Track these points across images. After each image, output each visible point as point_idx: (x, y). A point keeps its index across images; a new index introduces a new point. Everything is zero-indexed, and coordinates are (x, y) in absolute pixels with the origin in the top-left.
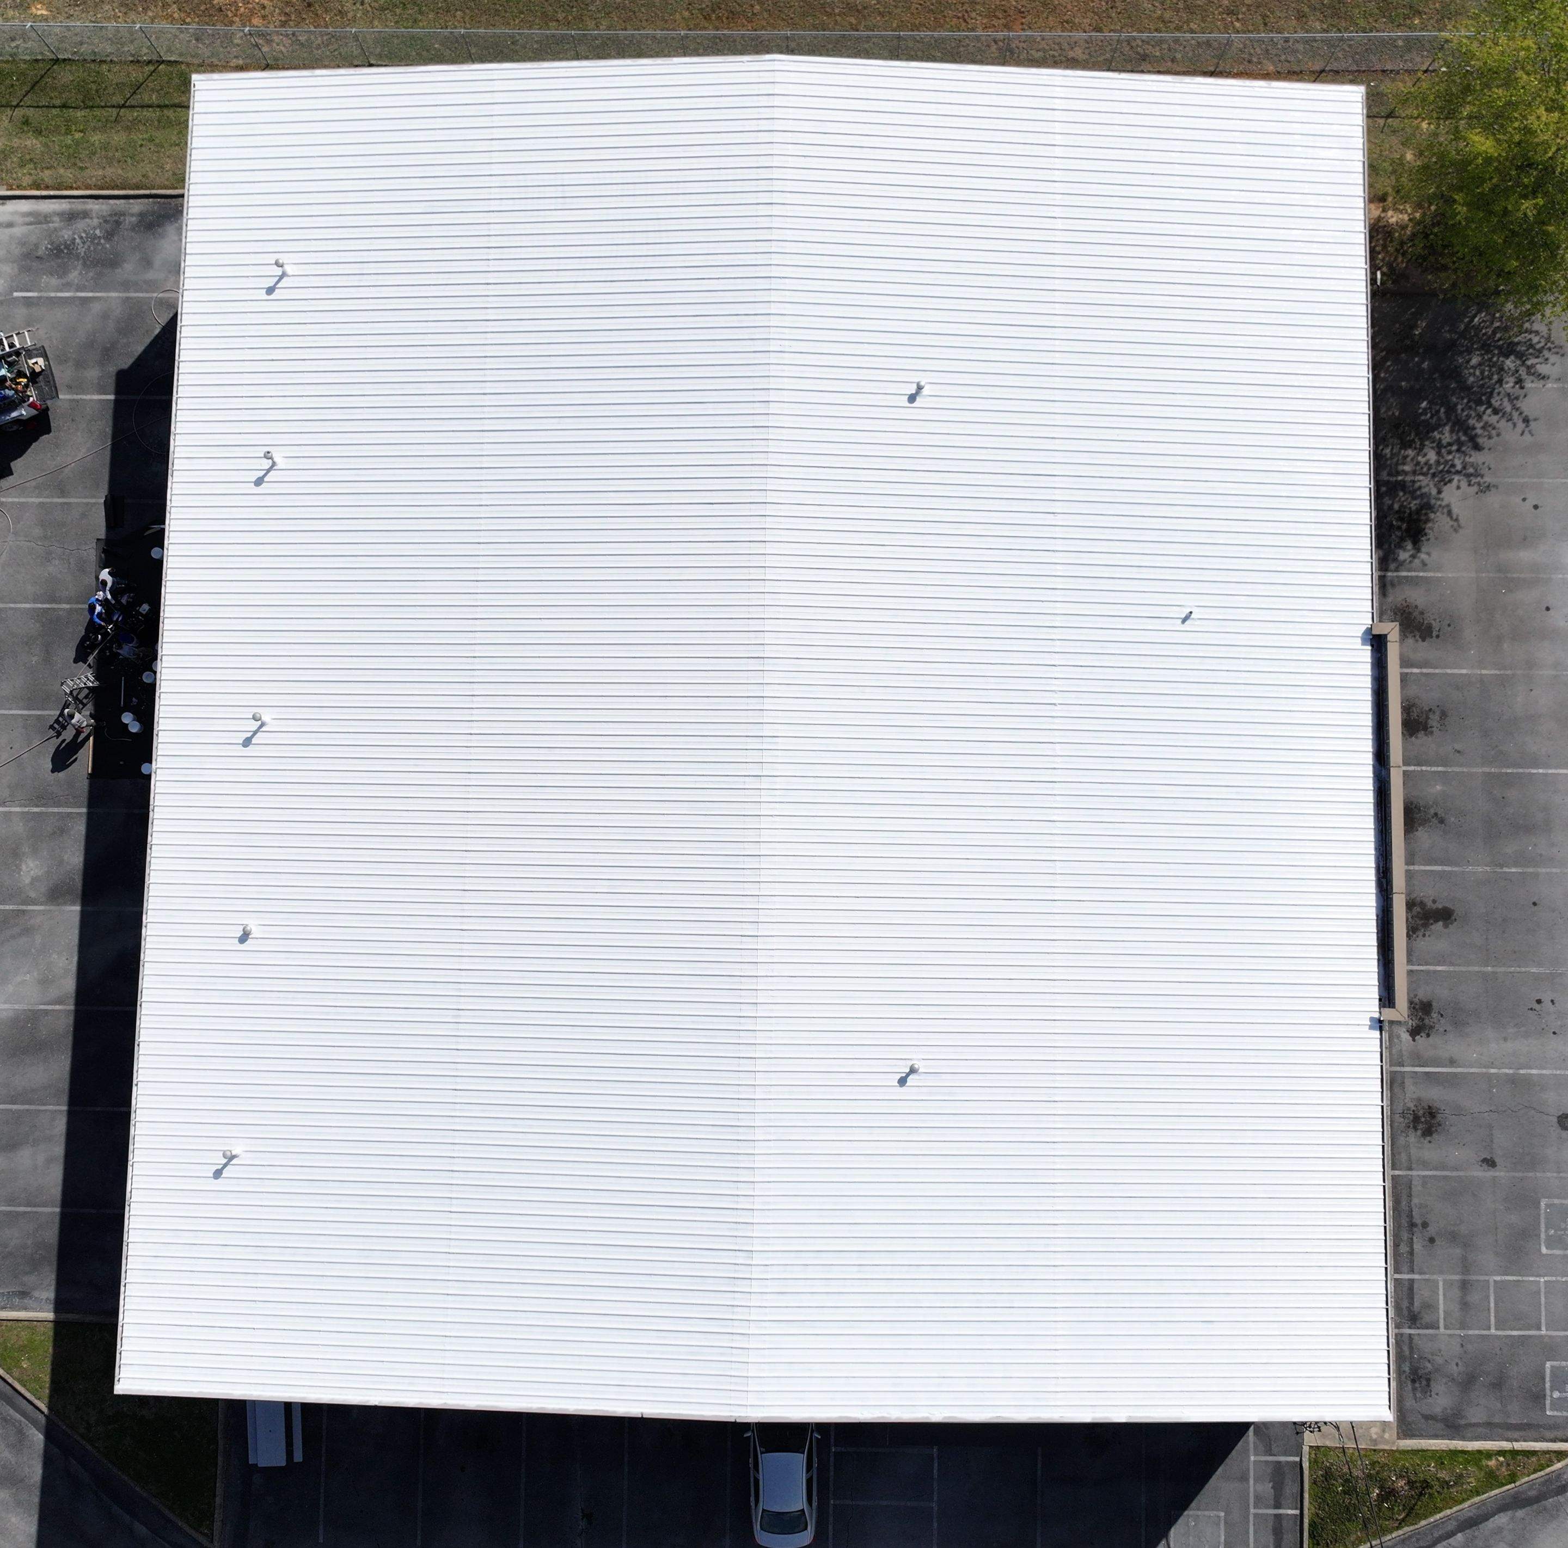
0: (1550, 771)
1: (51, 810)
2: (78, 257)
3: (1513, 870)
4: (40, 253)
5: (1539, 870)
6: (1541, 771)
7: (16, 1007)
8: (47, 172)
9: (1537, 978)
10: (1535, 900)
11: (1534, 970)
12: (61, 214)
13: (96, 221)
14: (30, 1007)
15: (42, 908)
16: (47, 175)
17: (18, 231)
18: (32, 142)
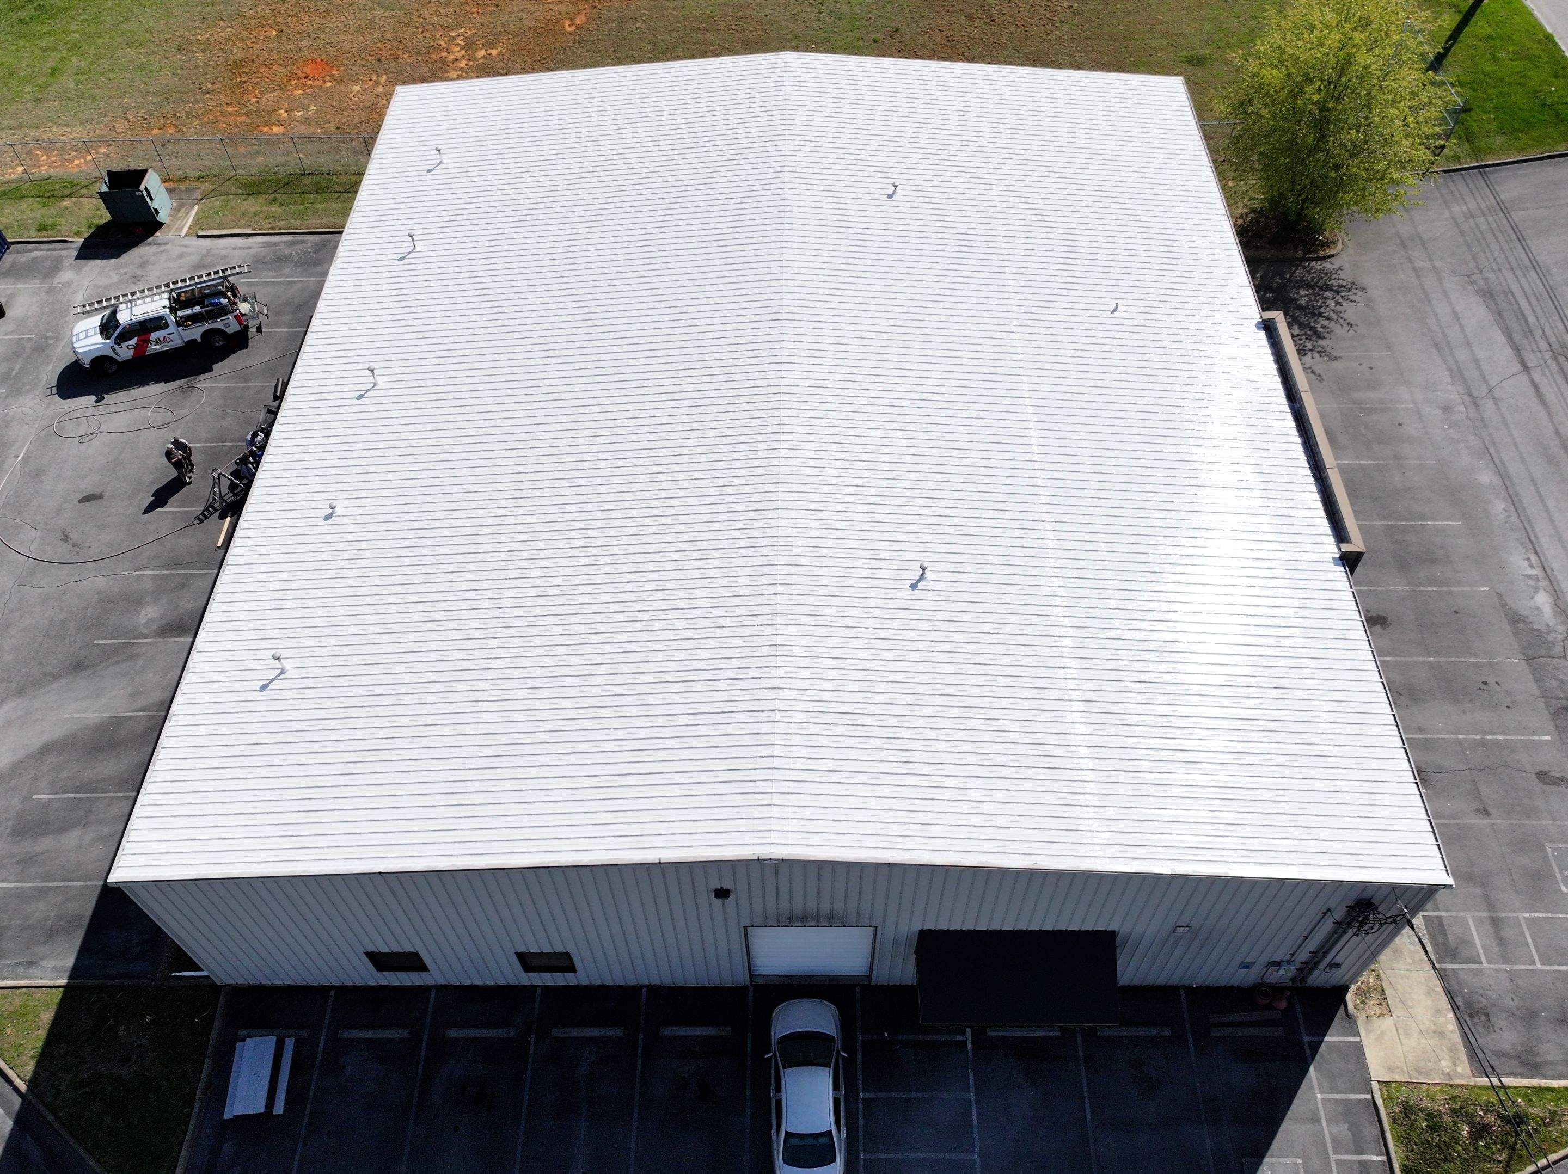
0: (1437, 523)
1: (179, 572)
2: (292, 262)
3: (1429, 589)
4: (266, 260)
5: (1452, 589)
6: (1429, 523)
7: (104, 715)
8: (282, 222)
9: (1477, 666)
10: (1455, 608)
11: (1472, 660)
12: (285, 242)
13: (309, 245)
14: (117, 715)
15: (150, 640)
16: (281, 224)
17: (253, 251)
18: (275, 209)
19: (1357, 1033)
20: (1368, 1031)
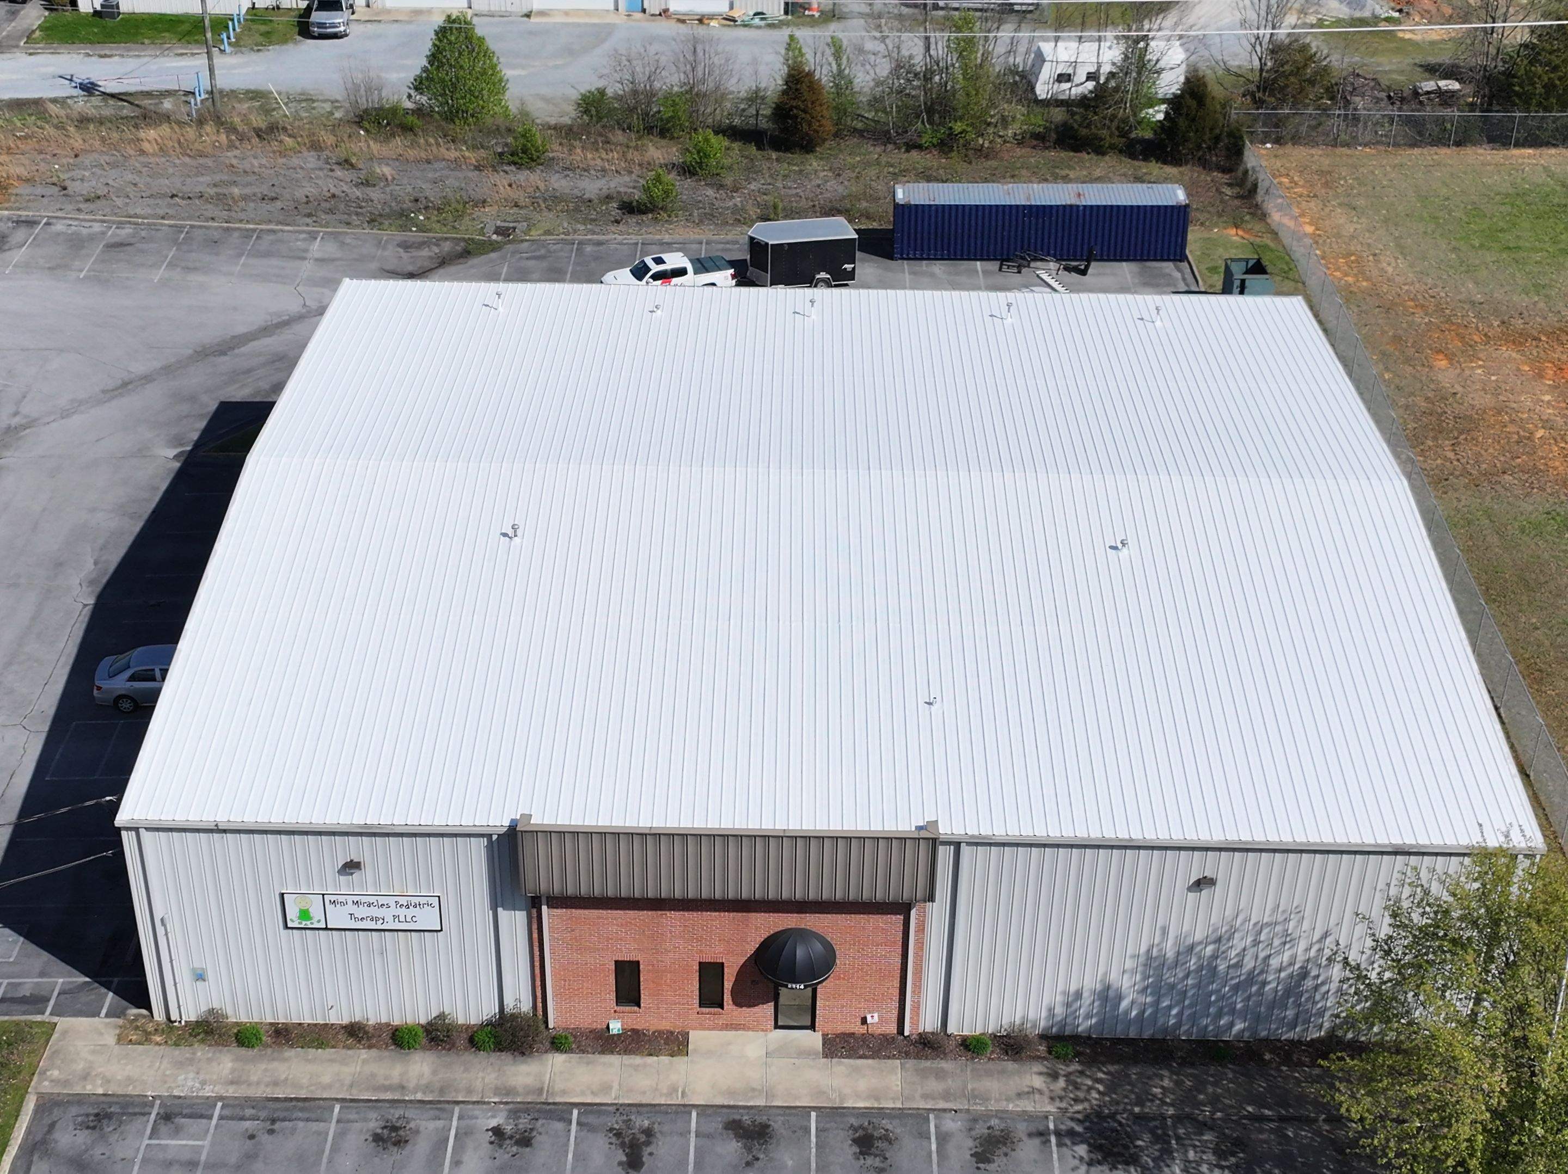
19: (107, 1016)
20: (107, 1024)
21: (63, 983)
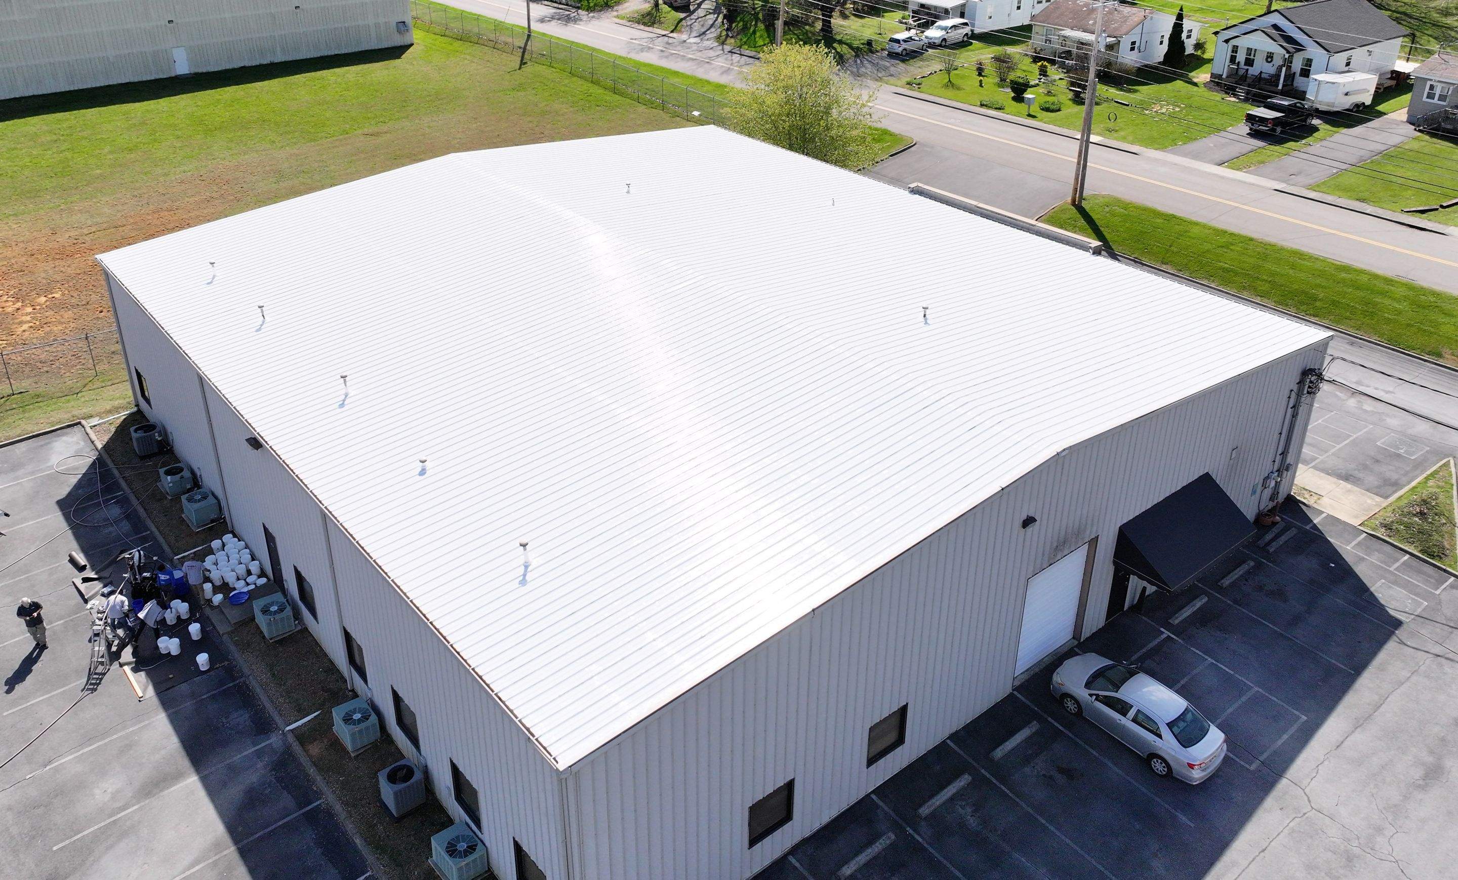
19: (1322, 511)
20: (1324, 508)
21: (1347, 545)
